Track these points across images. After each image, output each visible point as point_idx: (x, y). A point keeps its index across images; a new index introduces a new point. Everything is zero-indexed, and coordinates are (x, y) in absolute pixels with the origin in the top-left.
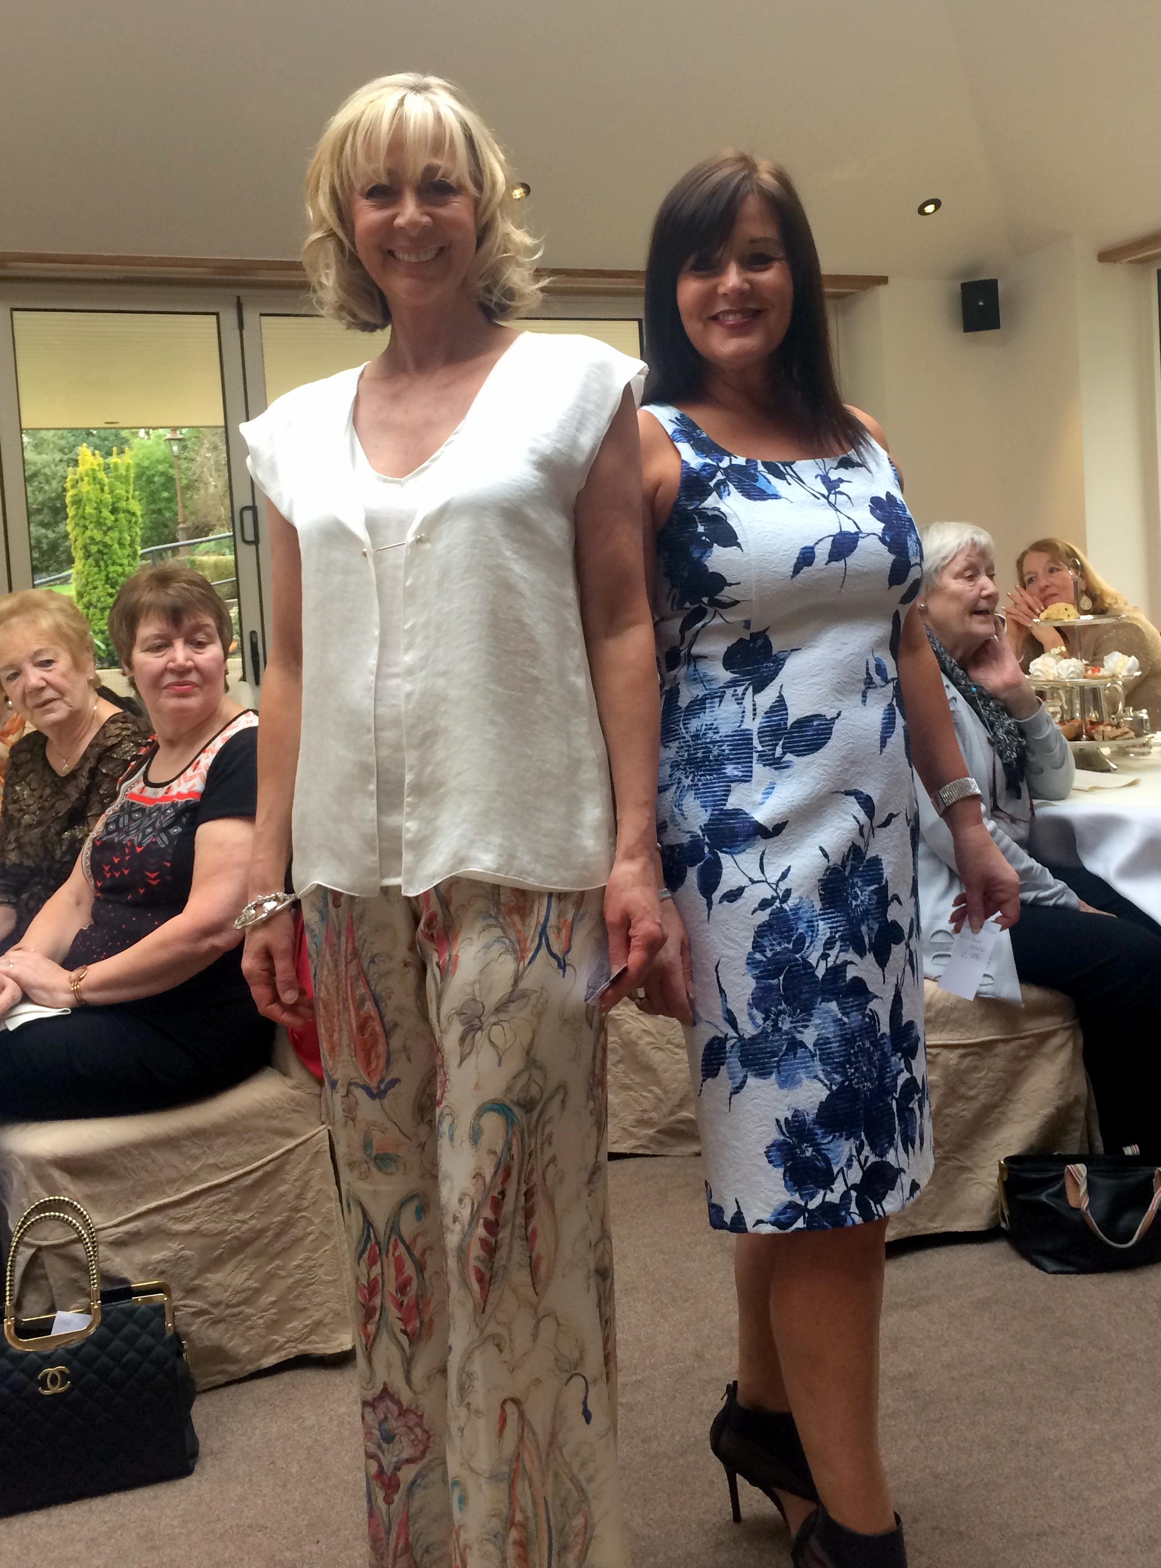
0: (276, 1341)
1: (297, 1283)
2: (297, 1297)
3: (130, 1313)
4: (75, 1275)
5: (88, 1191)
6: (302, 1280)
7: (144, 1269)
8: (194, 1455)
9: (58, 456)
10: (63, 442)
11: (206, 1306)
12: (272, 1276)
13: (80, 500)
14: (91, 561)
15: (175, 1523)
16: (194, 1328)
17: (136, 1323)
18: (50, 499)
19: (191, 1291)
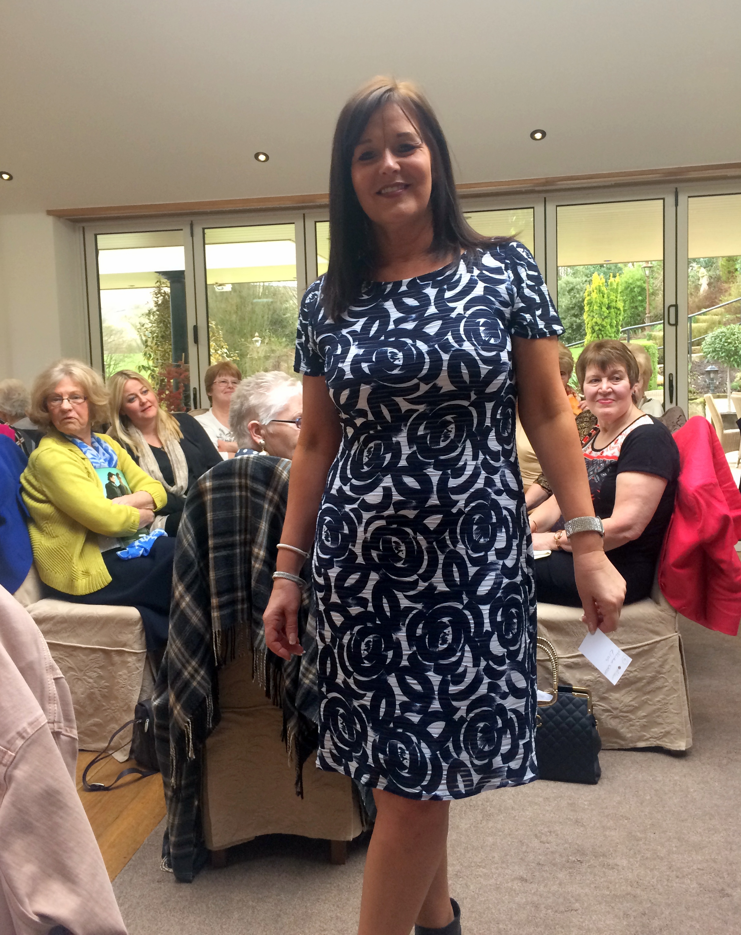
0: (645, 736)
1: (659, 709)
2: (658, 716)
3: (571, 700)
4: (547, 676)
5: (556, 639)
6: (661, 709)
7: (580, 681)
8: (599, 775)
9: (584, 279)
10: (588, 271)
11: (609, 708)
12: (645, 703)
13: (591, 303)
14: (595, 335)
15: (586, 803)
16: (603, 717)
17: (574, 704)
18: (579, 302)
19: (603, 699)
